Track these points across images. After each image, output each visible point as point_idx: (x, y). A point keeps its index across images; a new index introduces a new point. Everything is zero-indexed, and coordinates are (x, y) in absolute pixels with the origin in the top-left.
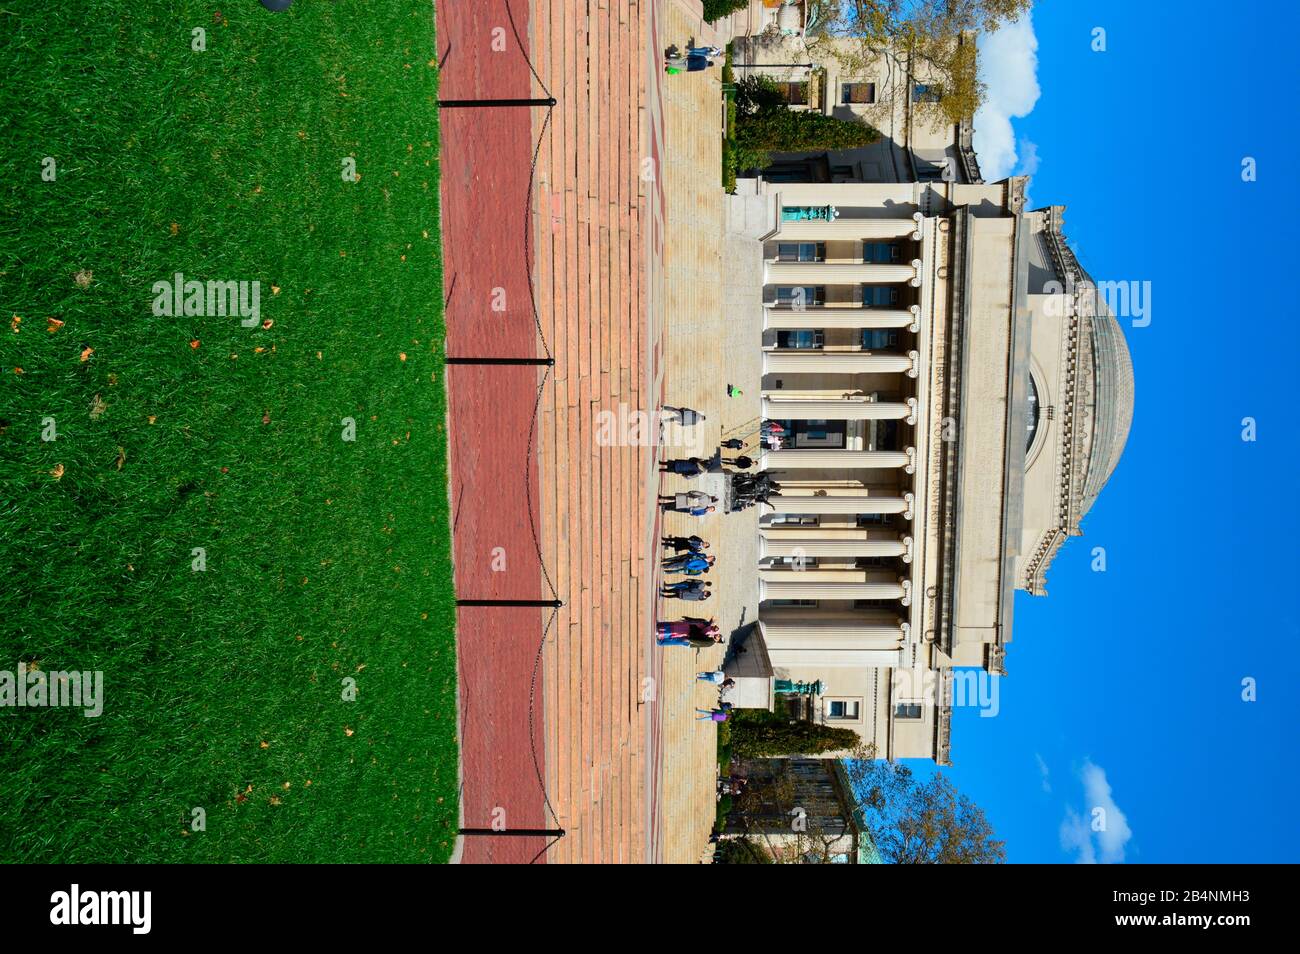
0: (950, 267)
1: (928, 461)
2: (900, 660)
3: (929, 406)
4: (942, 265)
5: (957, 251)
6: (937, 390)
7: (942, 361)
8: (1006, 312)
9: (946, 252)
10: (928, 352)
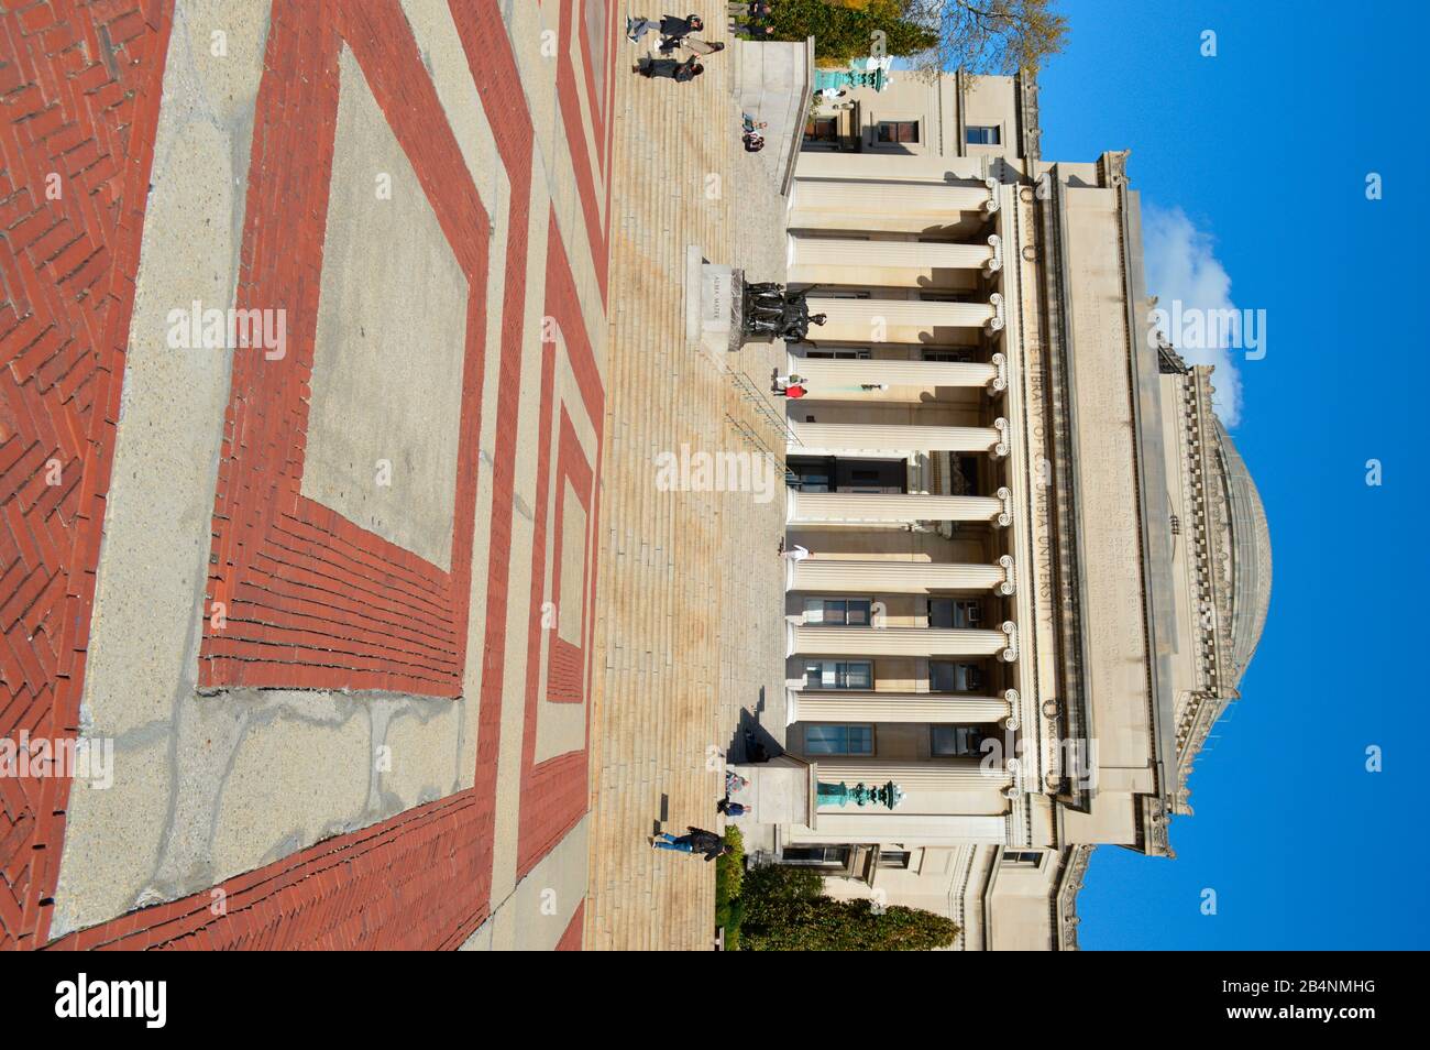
0: (1039, 246)
1: (1029, 507)
2: (1008, 833)
3: (1026, 429)
4: (1028, 243)
5: (1047, 223)
6: (1035, 407)
7: (1038, 368)
8: (1119, 307)
9: (1031, 228)
10: (1019, 357)
